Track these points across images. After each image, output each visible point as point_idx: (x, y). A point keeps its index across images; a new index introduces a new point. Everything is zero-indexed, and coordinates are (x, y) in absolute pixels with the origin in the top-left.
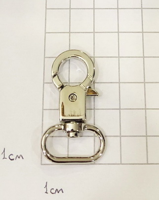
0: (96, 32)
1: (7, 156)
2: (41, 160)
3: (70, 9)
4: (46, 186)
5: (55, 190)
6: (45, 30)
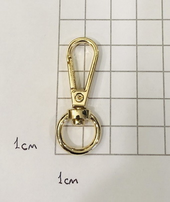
0: (113, 20)
2: (55, 150)
4: (60, 176)
5: (69, 180)
6: (60, 17)
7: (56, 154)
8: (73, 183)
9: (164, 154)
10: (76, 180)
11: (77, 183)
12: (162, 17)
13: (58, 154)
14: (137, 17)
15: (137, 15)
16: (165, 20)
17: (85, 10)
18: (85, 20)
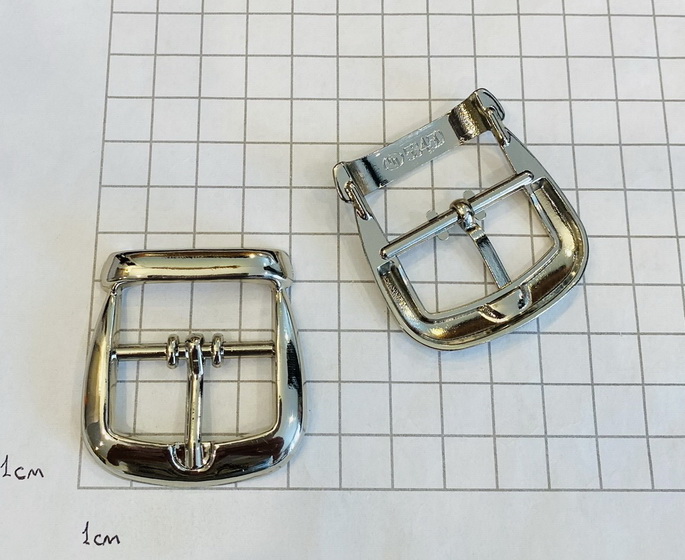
0: (200, 233)
1: (11, 471)
2: (79, 481)
3: (149, 186)
4: (86, 530)
5: (103, 537)
6: (97, 227)
7: (79, 488)
8: (110, 542)
9: (285, 486)
10: (116, 536)
11: (119, 542)
12: (290, 229)
13: (84, 488)
14: (243, 228)
15: (243, 225)
16: (296, 234)
17: (147, 214)
18: (146, 233)
